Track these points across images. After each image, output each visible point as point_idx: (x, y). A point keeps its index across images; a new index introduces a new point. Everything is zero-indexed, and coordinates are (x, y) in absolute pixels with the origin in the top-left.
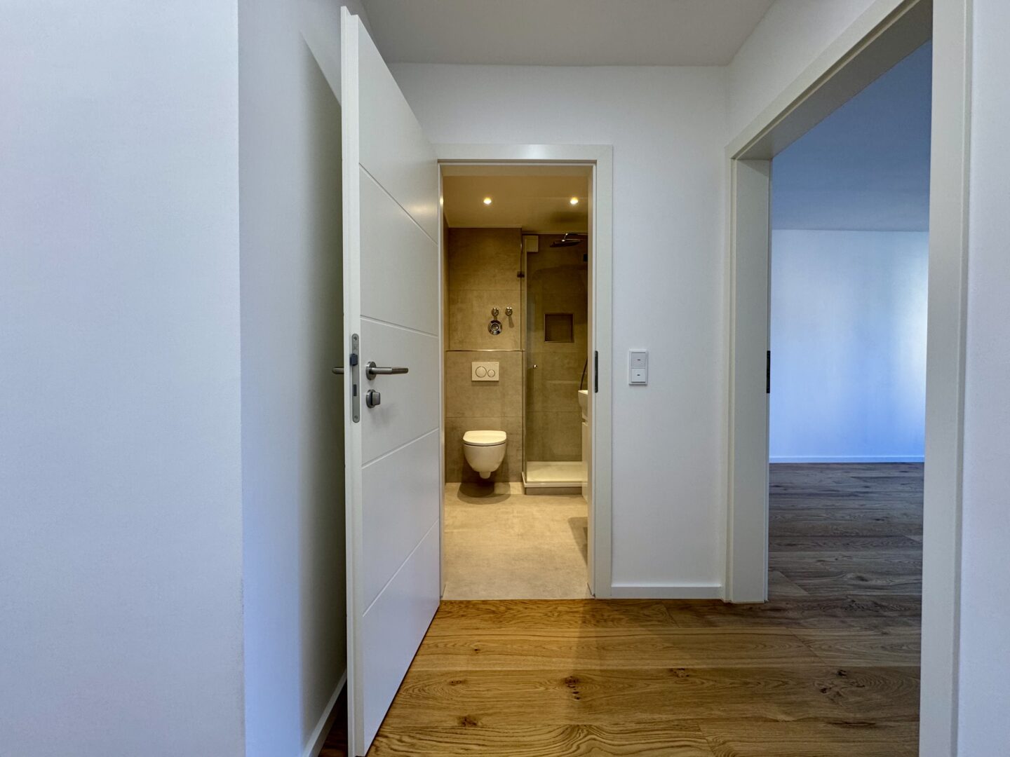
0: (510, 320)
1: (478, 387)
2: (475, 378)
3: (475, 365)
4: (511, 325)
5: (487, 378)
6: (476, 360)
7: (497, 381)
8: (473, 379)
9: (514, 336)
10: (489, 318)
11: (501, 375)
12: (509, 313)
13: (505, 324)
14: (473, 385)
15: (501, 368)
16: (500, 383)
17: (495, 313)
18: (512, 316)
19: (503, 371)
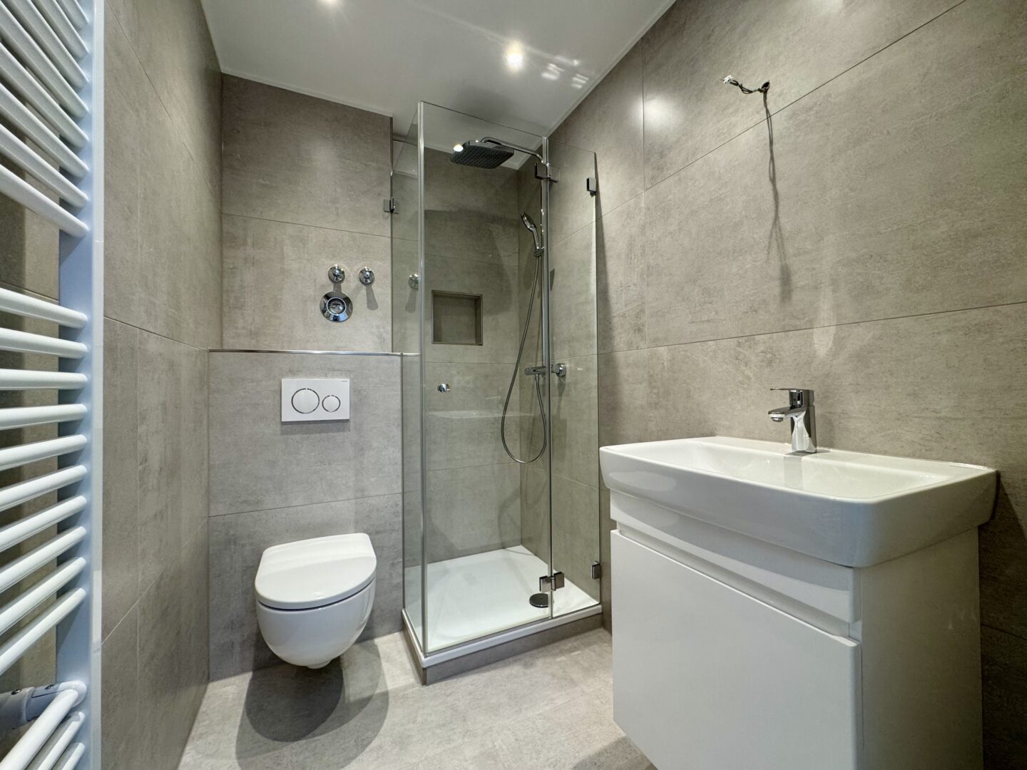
0: (370, 294)
1: (298, 437)
2: (289, 415)
3: (289, 385)
4: (372, 304)
5: (320, 415)
6: (293, 373)
7: (347, 420)
8: (284, 420)
9: (378, 327)
10: (323, 286)
11: (354, 407)
12: (367, 279)
13: (359, 302)
14: (283, 433)
15: (356, 392)
16: (352, 424)
17: (337, 277)
18: (374, 286)
19: (358, 398)
